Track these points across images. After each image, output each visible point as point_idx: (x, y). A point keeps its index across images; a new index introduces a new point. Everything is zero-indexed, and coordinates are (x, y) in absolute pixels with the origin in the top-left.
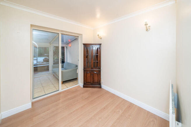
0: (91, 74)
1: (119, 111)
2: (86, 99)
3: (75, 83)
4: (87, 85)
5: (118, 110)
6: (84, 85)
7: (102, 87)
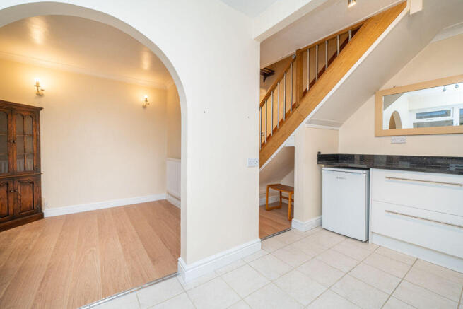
0: (7, 191)
7: (45, 216)
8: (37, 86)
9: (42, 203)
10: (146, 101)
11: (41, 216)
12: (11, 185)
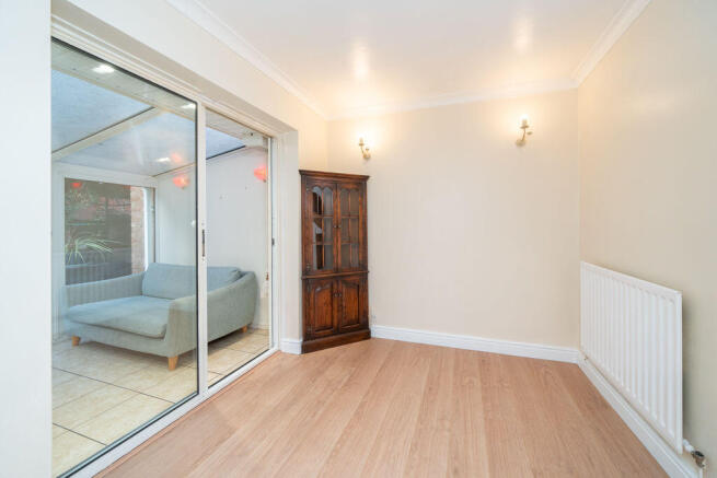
0: (332, 295)
1: (471, 382)
2: (346, 385)
3: (244, 349)
4: (317, 340)
5: (467, 380)
6: (307, 342)
7: (373, 335)
8: (361, 145)
9: (370, 316)
10: (525, 127)
11: (367, 336)
12: (335, 286)
